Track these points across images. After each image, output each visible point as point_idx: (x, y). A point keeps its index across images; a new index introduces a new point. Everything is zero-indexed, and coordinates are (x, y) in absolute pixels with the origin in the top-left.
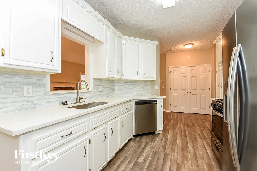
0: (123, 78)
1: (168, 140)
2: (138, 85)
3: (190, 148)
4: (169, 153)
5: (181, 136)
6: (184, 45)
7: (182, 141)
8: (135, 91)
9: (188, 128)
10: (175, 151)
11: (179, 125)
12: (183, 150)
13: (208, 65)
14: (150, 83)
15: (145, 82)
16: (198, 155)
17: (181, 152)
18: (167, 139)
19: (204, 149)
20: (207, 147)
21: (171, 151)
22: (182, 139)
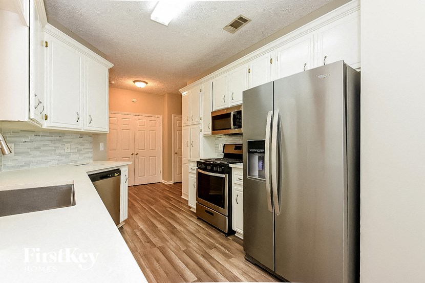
0: (46, 125)
1: (144, 230)
2: (68, 142)
3: (178, 227)
4: (162, 244)
5: (155, 218)
6: (134, 82)
7: (162, 223)
8: (60, 155)
9: (153, 205)
10: (168, 239)
11: (137, 205)
12: (173, 233)
13: (158, 116)
14: (91, 139)
15: (81, 135)
16: (192, 231)
17: (173, 236)
18: (141, 230)
19: (191, 222)
20: (191, 219)
21: (162, 242)
22: (159, 221)
